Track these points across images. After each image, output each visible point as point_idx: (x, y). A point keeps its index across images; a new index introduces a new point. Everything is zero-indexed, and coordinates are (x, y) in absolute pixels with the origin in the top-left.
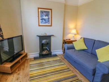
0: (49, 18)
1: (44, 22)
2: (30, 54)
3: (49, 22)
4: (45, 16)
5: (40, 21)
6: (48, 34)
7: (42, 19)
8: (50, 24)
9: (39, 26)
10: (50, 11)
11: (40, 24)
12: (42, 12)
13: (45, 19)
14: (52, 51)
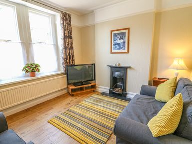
0: (125, 42)
1: (118, 48)
2: (100, 87)
3: (125, 47)
4: (120, 40)
5: (113, 47)
6: (122, 65)
7: (115, 45)
8: (126, 51)
9: (112, 53)
10: (127, 31)
11: (113, 51)
12: (116, 35)
13: (119, 44)
14: (128, 92)
